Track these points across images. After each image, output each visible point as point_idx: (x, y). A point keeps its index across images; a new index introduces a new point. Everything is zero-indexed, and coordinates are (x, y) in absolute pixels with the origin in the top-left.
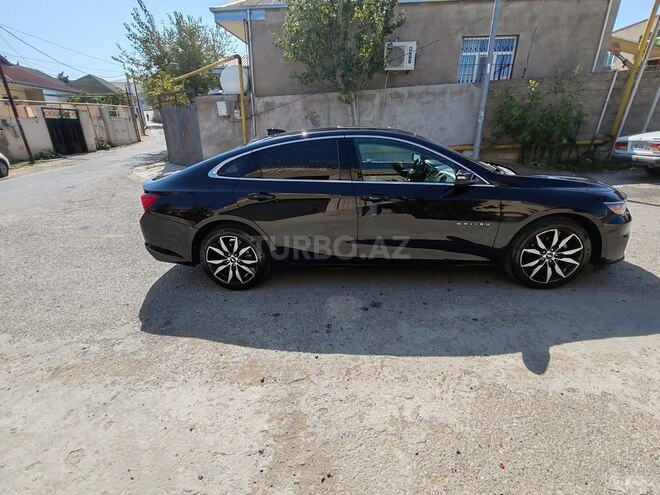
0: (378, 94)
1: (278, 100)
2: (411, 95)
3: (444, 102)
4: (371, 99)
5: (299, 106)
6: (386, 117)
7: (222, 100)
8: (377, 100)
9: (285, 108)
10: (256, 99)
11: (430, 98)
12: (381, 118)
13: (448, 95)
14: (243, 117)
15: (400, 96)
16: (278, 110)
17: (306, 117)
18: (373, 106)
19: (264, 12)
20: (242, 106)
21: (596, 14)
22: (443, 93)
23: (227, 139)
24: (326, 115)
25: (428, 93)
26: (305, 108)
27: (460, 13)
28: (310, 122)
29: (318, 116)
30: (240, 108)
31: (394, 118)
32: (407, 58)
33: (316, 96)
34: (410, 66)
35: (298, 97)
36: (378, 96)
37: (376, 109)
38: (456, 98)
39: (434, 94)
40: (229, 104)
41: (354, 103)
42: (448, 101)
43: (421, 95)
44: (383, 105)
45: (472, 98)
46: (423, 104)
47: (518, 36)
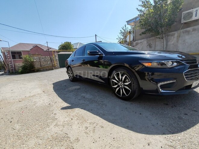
1: (139, 41)
2: (194, 30)
4: (173, 35)
5: (145, 42)
6: (180, 41)
8: (176, 35)
9: (141, 44)
12: (178, 42)
15: (188, 32)
16: (139, 44)
17: (148, 45)
24: (154, 44)
26: (147, 43)
28: (149, 47)
32: (194, 15)
33: (151, 38)
34: (196, 18)
35: (145, 39)
36: (176, 34)
37: (175, 39)
44: (179, 36)
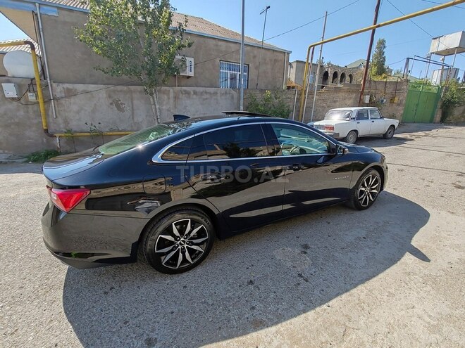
0: (171, 90)
1: (80, 87)
2: (195, 93)
3: (217, 99)
4: (167, 93)
5: (103, 94)
7: (8, 81)
9: (89, 95)
10: (54, 85)
11: (208, 96)
13: (219, 95)
14: (41, 101)
15: (187, 93)
16: (81, 96)
17: (111, 104)
18: (169, 98)
19: (56, 9)
20: (39, 89)
21: (281, 60)
22: (215, 93)
23: (17, 120)
24: (130, 103)
25: (206, 93)
26: (110, 97)
27: (217, 45)
28: (115, 108)
29: (122, 104)
30: (35, 91)
31: (185, 107)
32: (188, 68)
33: (119, 87)
34: (192, 74)
35: (102, 86)
36: (172, 92)
37: (172, 101)
38: (223, 97)
39: (210, 93)
40: (19, 87)
41: (155, 95)
42: (219, 98)
43: (202, 94)
44: (176, 98)
45: (232, 98)
46: (204, 99)
47: (248, 65)
